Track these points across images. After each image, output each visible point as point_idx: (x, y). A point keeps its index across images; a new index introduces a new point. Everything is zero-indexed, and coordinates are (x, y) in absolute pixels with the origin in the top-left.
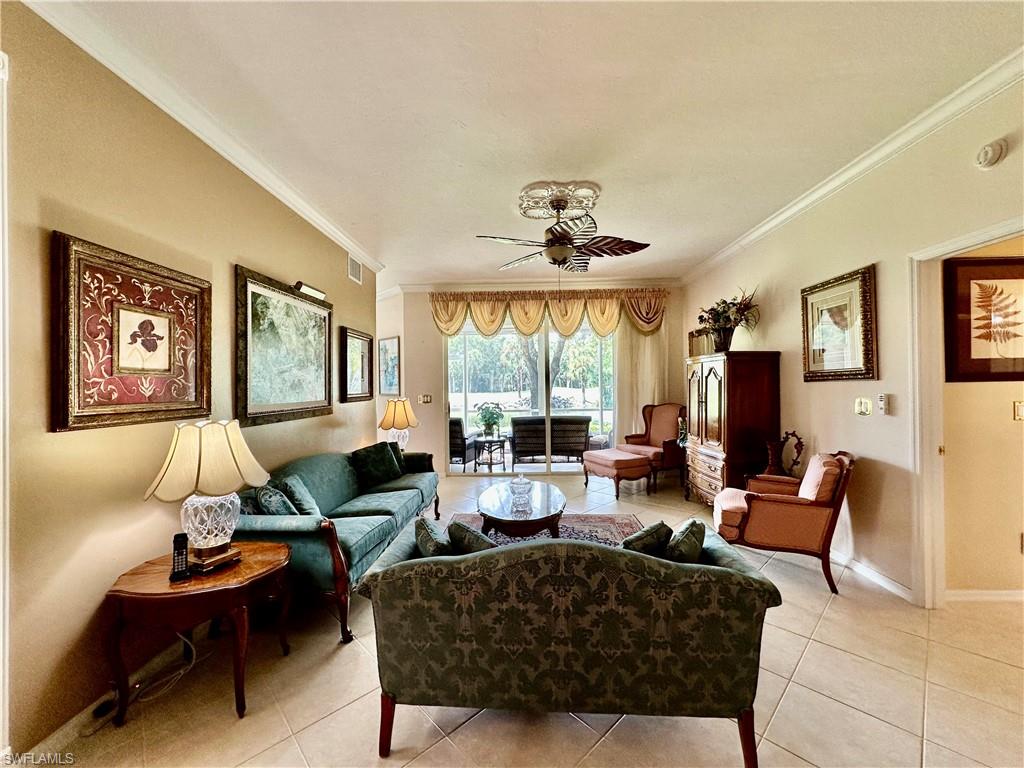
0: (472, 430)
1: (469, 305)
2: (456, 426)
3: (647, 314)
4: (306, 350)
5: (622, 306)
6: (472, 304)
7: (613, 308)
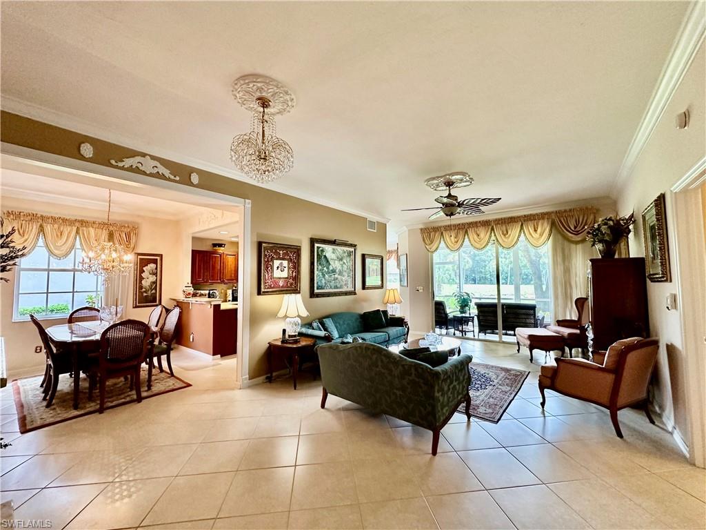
0: (452, 310)
1: (442, 233)
2: (439, 307)
3: (575, 228)
4: (342, 267)
5: (553, 225)
6: (444, 232)
7: (544, 227)
